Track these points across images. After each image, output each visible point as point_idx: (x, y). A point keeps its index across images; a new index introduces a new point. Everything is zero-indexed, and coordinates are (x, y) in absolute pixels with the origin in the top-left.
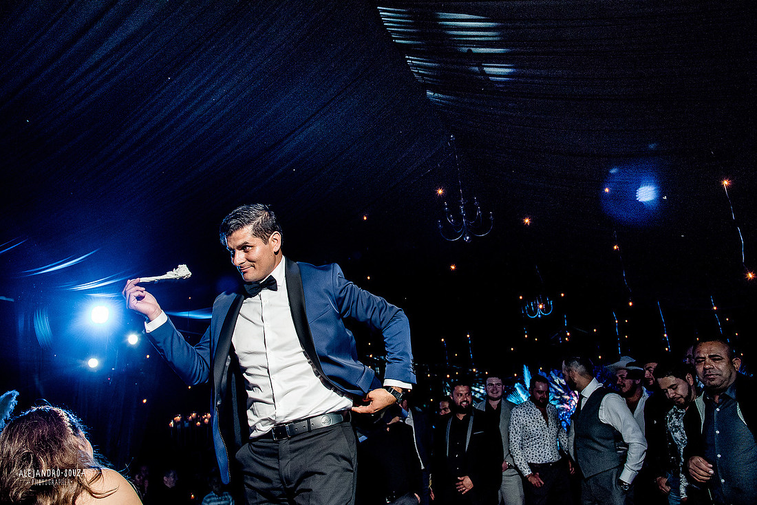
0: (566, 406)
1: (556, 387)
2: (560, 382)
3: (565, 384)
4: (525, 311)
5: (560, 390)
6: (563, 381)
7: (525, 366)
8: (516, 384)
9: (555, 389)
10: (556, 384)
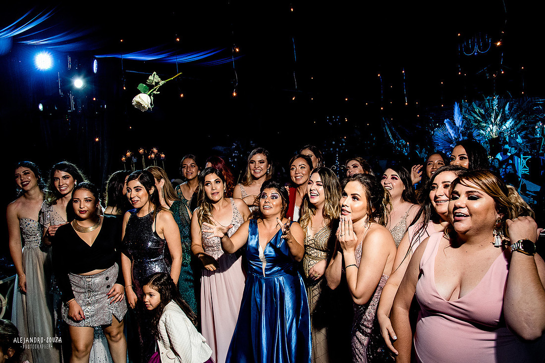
0: (482, 131)
1: (476, 116)
2: (479, 111)
3: (483, 113)
4: (461, 49)
5: (479, 118)
6: (482, 111)
7: (456, 103)
8: (446, 120)
9: (475, 118)
10: (475, 113)
